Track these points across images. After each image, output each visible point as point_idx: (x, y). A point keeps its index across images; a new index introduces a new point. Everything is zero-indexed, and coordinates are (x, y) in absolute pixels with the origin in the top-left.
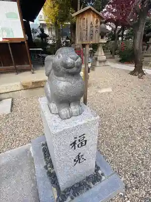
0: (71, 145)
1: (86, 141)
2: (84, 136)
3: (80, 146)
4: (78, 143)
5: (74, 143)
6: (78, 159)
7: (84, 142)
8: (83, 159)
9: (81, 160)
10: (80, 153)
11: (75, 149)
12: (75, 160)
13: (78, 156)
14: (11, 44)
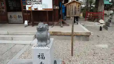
1: (44, 57)
2: (44, 55)
4: (41, 56)
5: (39, 56)
10: (42, 62)
11: (40, 59)
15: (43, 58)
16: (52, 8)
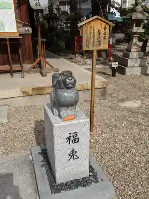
0: (66, 139)
4: (72, 139)
5: (69, 138)
6: (73, 154)
7: (77, 140)
8: (77, 156)
10: (74, 149)
11: (69, 143)
12: (69, 155)
13: (72, 151)
15: (75, 141)
16: (16, 31)
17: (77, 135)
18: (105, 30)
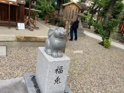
0: (55, 70)
1: (62, 70)
2: (62, 67)
3: (59, 73)
4: (59, 70)
5: (57, 70)
6: (57, 80)
8: (59, 81)
9: (58, 82)
10: (58, 77)
11: (57, 73)
12: (55, 80)
13: (57, 78)
14: (11, 5)
17: (62, 68)
18: (76, 10)
